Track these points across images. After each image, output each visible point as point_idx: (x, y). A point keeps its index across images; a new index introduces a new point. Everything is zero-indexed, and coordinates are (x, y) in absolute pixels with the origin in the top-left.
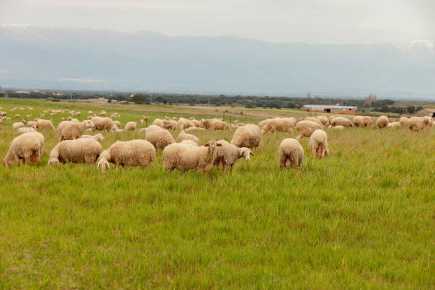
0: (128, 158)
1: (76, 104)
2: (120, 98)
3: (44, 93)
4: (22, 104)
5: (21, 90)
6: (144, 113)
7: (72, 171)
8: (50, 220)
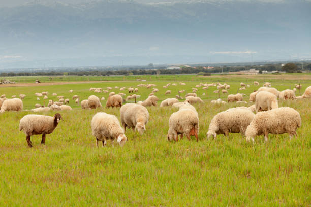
0: (276, 127)
1: (228, 77)
2: (271, 68)
3: (195, 68)
4: (174, 80)
5: (172, 66)
6: (296, 81)
7: (230, 143)
8: (213, 192)
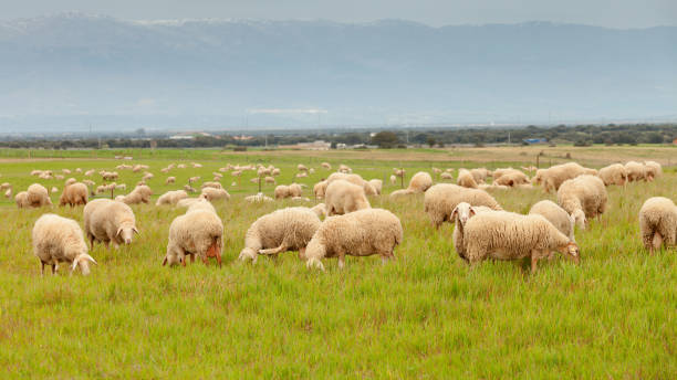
0: (359, 244)
1: (276, 153)
2: (352, 139)
3: (218, 137)
4: (182, 158)
5: (178, 134)
6: (396, 163)
7: (279, 272)
8: (245, 358)
